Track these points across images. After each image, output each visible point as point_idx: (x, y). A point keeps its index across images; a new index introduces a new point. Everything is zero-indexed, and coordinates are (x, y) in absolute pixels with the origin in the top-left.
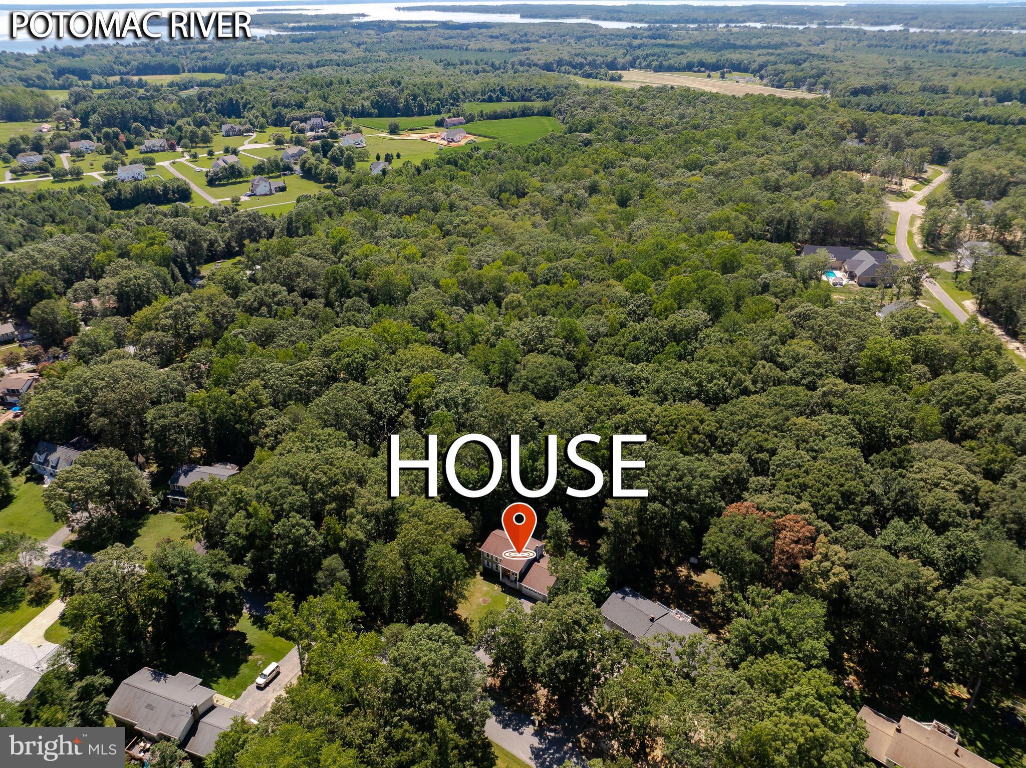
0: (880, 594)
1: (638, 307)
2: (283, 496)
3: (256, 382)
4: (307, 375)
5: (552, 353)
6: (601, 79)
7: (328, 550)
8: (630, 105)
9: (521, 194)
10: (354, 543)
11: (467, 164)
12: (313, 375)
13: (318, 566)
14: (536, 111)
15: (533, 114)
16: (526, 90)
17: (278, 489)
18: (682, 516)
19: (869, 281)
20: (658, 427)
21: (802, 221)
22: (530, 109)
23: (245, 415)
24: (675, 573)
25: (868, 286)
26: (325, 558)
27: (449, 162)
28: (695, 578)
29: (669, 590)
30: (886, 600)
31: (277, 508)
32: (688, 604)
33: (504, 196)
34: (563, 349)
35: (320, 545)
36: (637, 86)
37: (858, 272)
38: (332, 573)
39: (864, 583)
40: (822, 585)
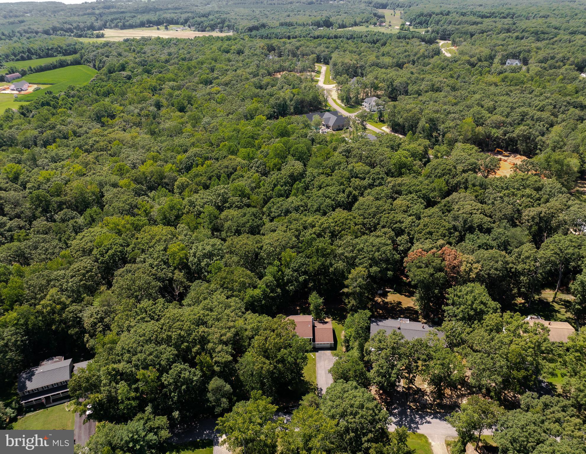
0: (496, 269)
1: (258, 167)
2: (157, 357)
3: (53, 291)
4: (88, 272)
5: (236, 206)
6: (90, 37)
7: (206, 378)
8: (134, 51)
9: (113, 117)
10: (226, 364)
11: (58, 103)
12: (91, 270)
13: (205, 390)
14: (69, 62)
15: (68, 65)
16: (48, 49)
17: (151, 354)
18: (387, 269)
19: (337, 127)
20: (337, 228)
21: (288, 102)
22: (64, 61)
23: (57, 317)
24: (376, 302)
25: (337, 130)
26: (208, 383)
27: (43, 105)
28: (386, 300)
29: (381, 312)
30: (500, 271)
31: (157, 367)
32: (396, 314)
33: (103, 119)
34: (242, 202)
35: (201, 377)
36: (121, 40)
37: (331, 124)
38: (218, 390)
39: (488, 267)
40: (473, 275)
